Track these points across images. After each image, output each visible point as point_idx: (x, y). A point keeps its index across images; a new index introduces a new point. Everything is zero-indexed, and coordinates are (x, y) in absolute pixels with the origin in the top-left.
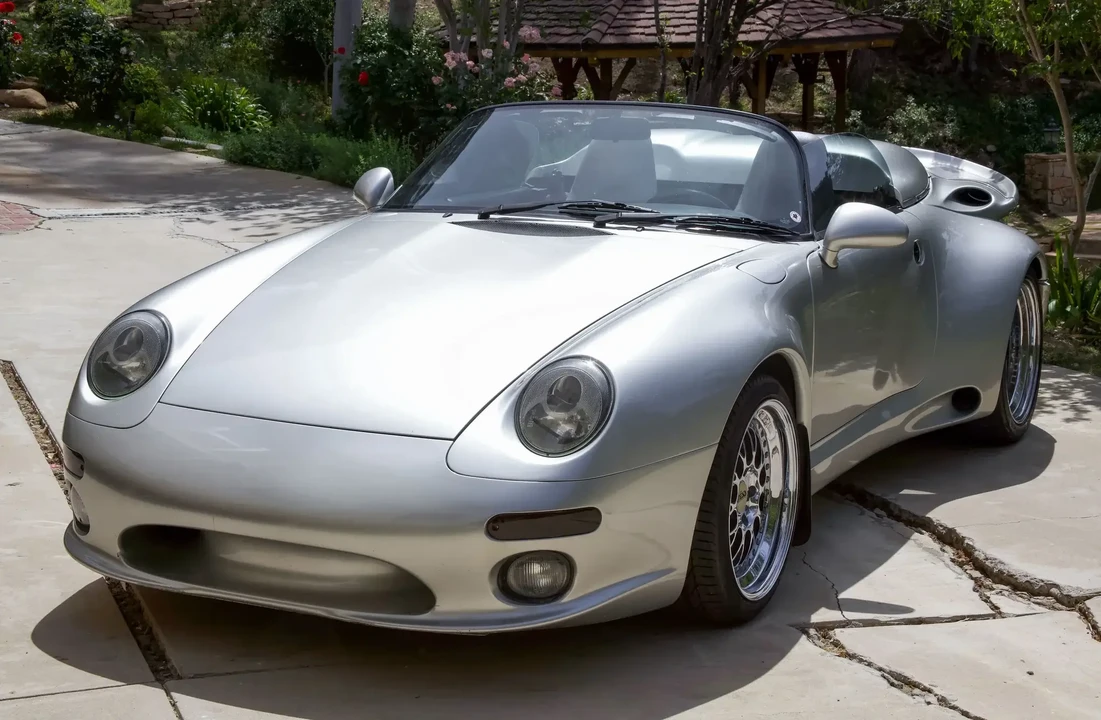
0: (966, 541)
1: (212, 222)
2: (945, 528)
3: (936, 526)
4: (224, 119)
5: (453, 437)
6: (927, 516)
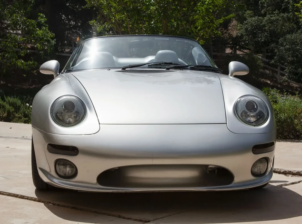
5: (226, 123)
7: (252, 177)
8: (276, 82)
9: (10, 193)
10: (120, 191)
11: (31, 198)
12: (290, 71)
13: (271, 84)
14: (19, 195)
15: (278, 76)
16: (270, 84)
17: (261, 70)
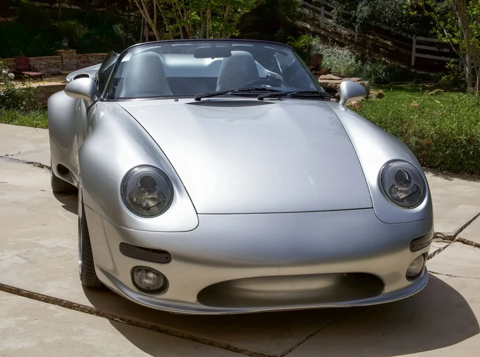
7: (406, 283)
8: (318, 26)
9: (49, 295)
11: (85, 306)
12: (338, 13)
13: (312, 30)
14: (63, 300)
15: (321, 18)
16: (310, 29)
17: (299, 9)
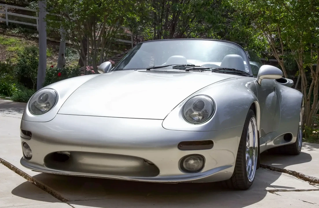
0: (300, 174)
1: (15, 114)
2: (291, 171)
3: (288, 171)
4: (8, 93)
5: (163, 119)
6: (284, 169)
7: (179, 172)
10: (58, 173)
